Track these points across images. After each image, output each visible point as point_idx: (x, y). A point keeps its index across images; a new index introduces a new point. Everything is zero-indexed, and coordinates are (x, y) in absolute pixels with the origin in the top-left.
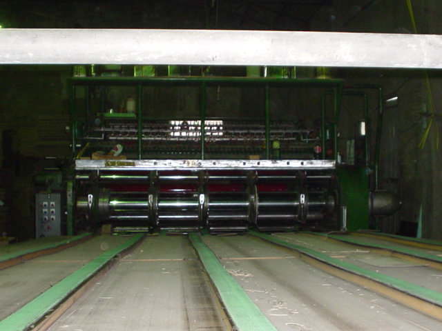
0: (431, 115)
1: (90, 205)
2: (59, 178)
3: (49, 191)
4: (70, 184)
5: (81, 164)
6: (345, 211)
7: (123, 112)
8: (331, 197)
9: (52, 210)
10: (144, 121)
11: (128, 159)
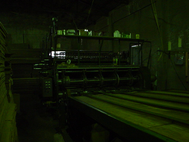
0: (162, 51)
3: (48, 78)
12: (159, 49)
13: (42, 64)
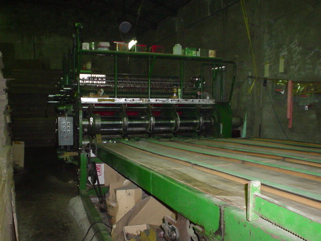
0: (255, 78)
1: (91, 123)
2: (71, 109)
3: (67, 116)
4: (81, 112)
5: (84, 100)
6: (221, 125)
7: (85, 70)
8: (212, 118)
9: (68, 127)
10: (119, 76)
11: (110, 97)
12: (250, 74)
13: (60, 95)
